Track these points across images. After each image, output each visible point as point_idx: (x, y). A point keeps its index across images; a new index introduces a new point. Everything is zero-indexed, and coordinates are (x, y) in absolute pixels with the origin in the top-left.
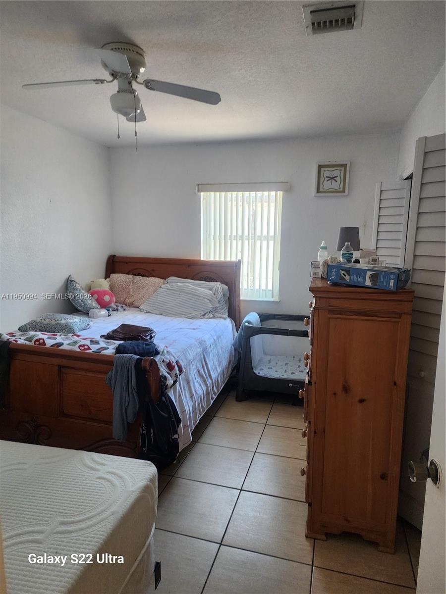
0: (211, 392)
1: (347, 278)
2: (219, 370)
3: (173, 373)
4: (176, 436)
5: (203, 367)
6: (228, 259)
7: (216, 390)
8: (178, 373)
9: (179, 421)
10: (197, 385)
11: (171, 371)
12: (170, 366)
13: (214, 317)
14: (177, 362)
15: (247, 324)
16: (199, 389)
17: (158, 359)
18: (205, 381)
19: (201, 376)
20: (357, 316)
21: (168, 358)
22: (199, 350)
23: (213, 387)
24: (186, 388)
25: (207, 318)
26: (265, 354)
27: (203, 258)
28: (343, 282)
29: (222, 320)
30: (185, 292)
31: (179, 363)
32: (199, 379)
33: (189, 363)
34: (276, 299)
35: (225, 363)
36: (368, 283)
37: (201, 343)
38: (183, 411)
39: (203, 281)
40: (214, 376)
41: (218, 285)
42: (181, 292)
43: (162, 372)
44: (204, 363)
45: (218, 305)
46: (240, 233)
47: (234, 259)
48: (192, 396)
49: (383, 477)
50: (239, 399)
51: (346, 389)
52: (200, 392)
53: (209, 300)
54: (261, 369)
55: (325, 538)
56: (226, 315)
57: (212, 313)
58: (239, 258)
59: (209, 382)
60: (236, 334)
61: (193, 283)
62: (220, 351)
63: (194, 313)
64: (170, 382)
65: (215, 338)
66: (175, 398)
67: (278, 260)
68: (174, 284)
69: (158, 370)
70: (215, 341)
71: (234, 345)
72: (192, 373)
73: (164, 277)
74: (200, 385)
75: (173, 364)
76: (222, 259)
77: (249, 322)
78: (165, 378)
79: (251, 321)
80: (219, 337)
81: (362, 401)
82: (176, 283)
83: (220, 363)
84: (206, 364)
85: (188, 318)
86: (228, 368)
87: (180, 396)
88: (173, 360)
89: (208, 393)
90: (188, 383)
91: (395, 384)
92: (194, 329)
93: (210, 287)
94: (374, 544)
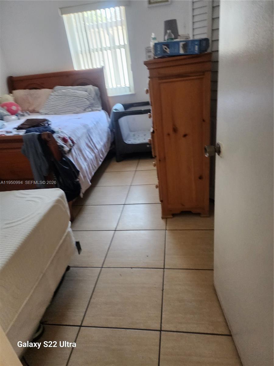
0: (98, 157)
1: (168, 51)
2: (102, 144)
3: (68, 144)
4: (78, 180)
5: (90, 142)
6: (95, 67)
7: (101, 156)
8: (71, 144)
9: (78, 172)
10: (88, 153)
11: (66, 143)
12: (65, 140)
13: (92, 110)
14: (70, 138)
15: (115, 111)
16: (90, 155)
17: (55, 136)
18: (93, 150)
19: (89, 147)
20: (177, 78)
21: (62, 135)
22: (85, 131)
23: (99, 154)
24: (80, 154)
25: (88, 112)
26: (131, 131)
27: (76, 68)
28: (165, 54)
29: (98, 112)
30: (68, 96)
31: (71, 138)
32: (89, 150)
33: (79, 139)
34: (133, 92)
35: (105, 139)
36: (182, 52)
37: (85, 126)
38: (81, 168)
39: (79, 86)
40: (99, 147)
41: (90, 87)
42: (65, 96)
43: (59, 143)
44: (90, 139)
45: (93, 101)
46: (99, 47)
47: (99, 67)
48: (85, 159)
49: (201, 178)
50: (119, 161)
51: (175, 130)
52: (91, 157)
53: (86, 99)
54: (129, 140)
55: (172, 216)
56: (100, 108)
57: (90, 107)
58: (102, 65)
59: (96, 151)
60: (110, 120)
61: (72, 88)
62: (100, 132)
63: (78, 110)
64: (67, 149)
65: (95, 123)
66: (74, 160)
67: (130, 63)
68: (59, 91)
69: (56, 142)
70: (95, 125)
71: (109, 128)
72: (83, 146)
73: (51, 88)
74: (90, 153)
75: (67, 139)
76: (91, 67)
77: (116, 110)
78: (63, 147)
79: (117, 108)
80: (97, 122)
81: (185, 136)
82: (60, 90)
83: (101, 139)
84: (92, 140)
85: (75, 113)
86: (107, 142)
87: (77, 159)
88: (67, 137)
89: (96, 158)
90: (81, 151)
91: (204, 121)
92: (79, 118)
93: (85, 89)
94: (198, 214)
